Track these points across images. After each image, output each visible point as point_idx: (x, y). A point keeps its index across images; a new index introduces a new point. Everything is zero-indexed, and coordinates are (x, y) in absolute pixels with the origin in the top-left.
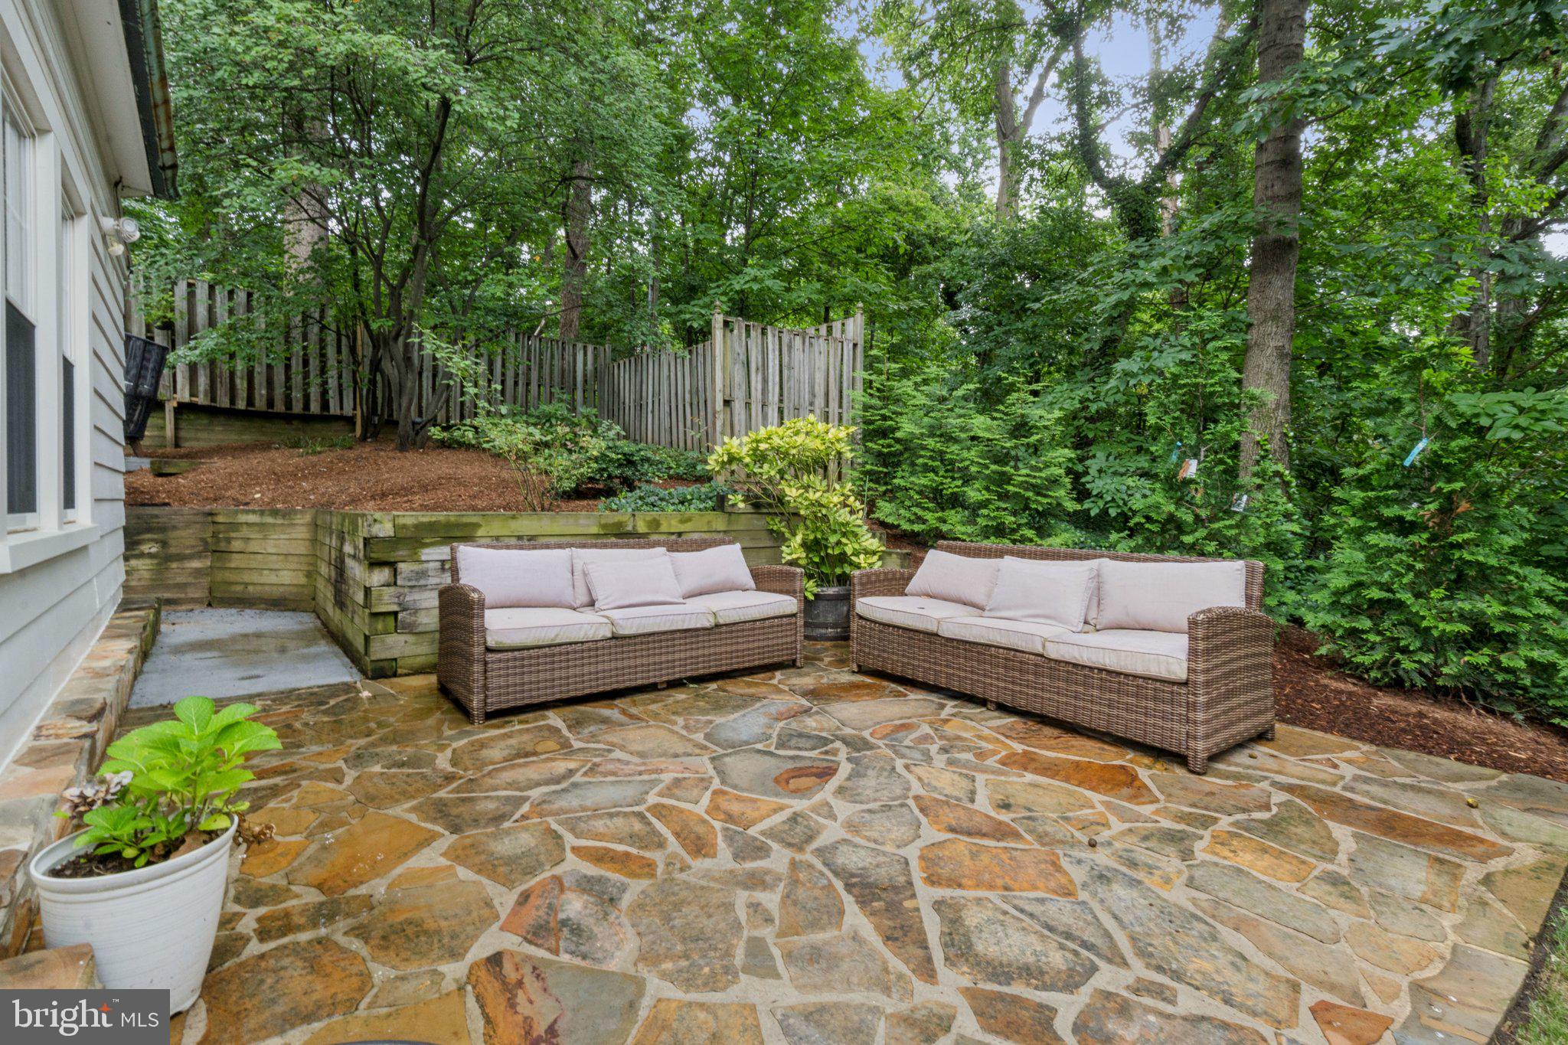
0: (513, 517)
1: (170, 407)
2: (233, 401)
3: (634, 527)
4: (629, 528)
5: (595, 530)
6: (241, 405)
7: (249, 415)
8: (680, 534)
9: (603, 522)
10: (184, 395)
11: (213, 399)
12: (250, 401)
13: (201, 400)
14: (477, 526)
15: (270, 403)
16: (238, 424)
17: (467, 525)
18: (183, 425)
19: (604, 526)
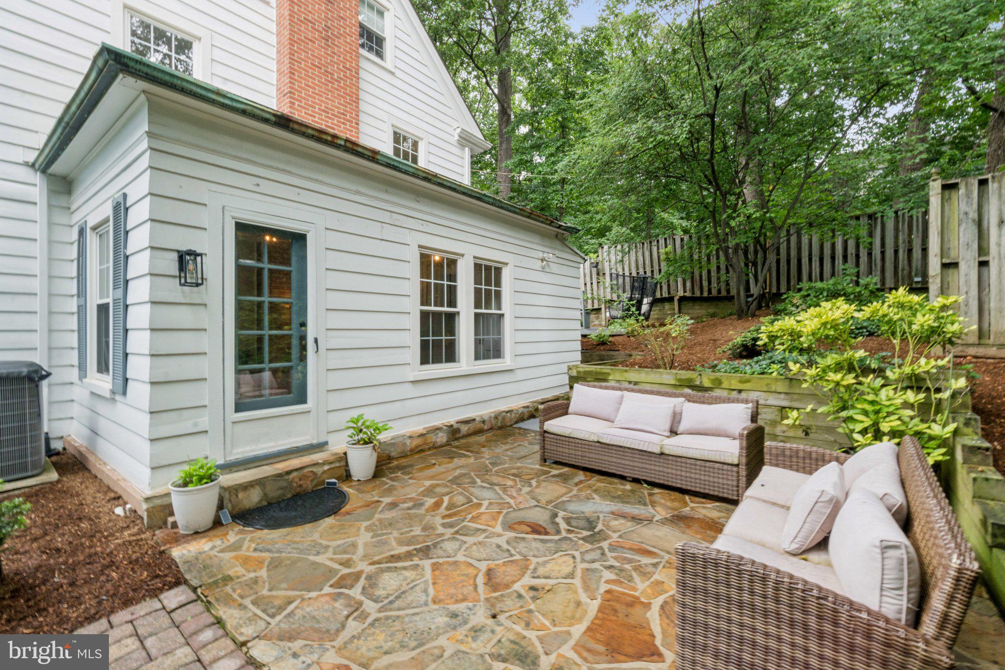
0: (626, 371)
1: (676, 299)
2: (702, 293)
3: (701, 382)
4: (698, 383)
5: (673, 382)
6: (706, 294)
7: (710, 300)
8: (740, 391)
9: (678, 377)
10: (681, 293)
11: (693, 293)
12: (710, 291)
13: (688, 294)
14: (609, 374)
15: (719, 291)
16: (705, 304)
17: (604, 373)
18: (682, 307)
19: (680, 380)
